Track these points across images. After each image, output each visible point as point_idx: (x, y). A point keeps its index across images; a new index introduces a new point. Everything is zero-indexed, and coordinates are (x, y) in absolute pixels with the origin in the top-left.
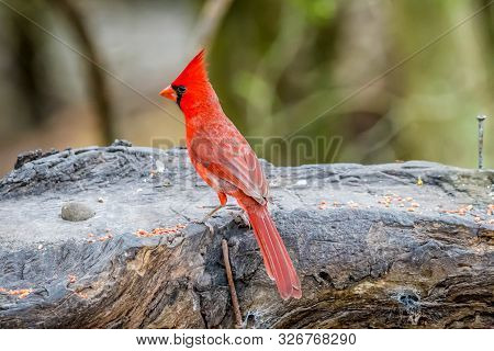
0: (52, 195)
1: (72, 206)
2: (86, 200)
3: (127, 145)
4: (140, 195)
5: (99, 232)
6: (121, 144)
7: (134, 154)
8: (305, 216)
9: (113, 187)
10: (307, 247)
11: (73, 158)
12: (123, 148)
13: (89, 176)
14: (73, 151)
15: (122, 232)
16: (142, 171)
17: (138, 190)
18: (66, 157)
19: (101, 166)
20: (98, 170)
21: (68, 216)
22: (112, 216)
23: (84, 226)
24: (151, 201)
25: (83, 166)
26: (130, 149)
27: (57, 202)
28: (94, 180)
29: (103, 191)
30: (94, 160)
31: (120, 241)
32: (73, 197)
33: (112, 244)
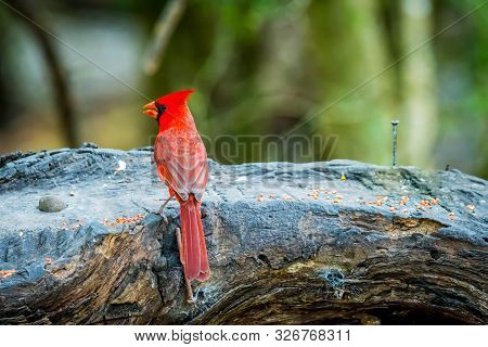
0: (30, 190)
1: (48, 200)
2: (59, 194)
3: (94, 147)
4: (106, 189)
5: (71, 221)
6: (89, 146)
7: (101, 155)
8: (246, 206)
9: (82, 183)
10: (248, 234)
11: (48, 159)
12: (91, 149)
13: (62, 174)
14: (48, 153)
15: (91, 221)
16: (107, 169)
17: (103, 185)
18: (42, 157)
19: (72, 165)
20: (69, 168)
21: (44, 208)
22: (81, 208)
23: (58, 216)
24: (115, 195)
25: (56, 165)
26: (97, 151)
27: (35, 196)
28: (66, 177)
29: (74, 187)
30: (66, 160)
31: (90, 229)
32: (49, 191)
33: (82, 231)
